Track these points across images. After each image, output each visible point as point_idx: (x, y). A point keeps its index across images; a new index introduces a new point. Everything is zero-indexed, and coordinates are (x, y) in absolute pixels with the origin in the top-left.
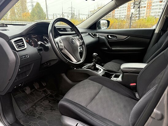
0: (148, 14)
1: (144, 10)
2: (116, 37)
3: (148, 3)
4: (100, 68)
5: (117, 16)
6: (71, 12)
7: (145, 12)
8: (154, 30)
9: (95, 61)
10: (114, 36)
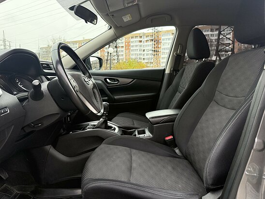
0: (128, 57)
1: (122, 51)
2: (118, 80)
3: (126, 43)
4: (113, 126)
7: (124, 53)
8: (164, 70)
9: (106, 114)
10: (114, 80)
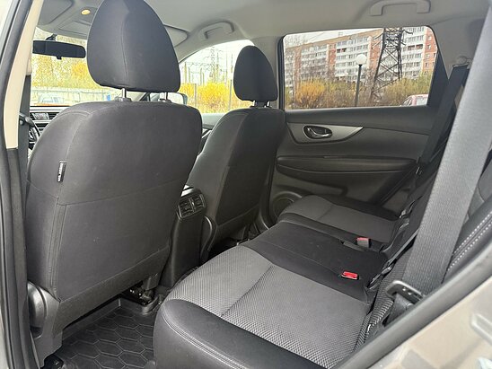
1: (418, 55)
5: (343, 71)
6: (209, 61)
7: (421, 60)
